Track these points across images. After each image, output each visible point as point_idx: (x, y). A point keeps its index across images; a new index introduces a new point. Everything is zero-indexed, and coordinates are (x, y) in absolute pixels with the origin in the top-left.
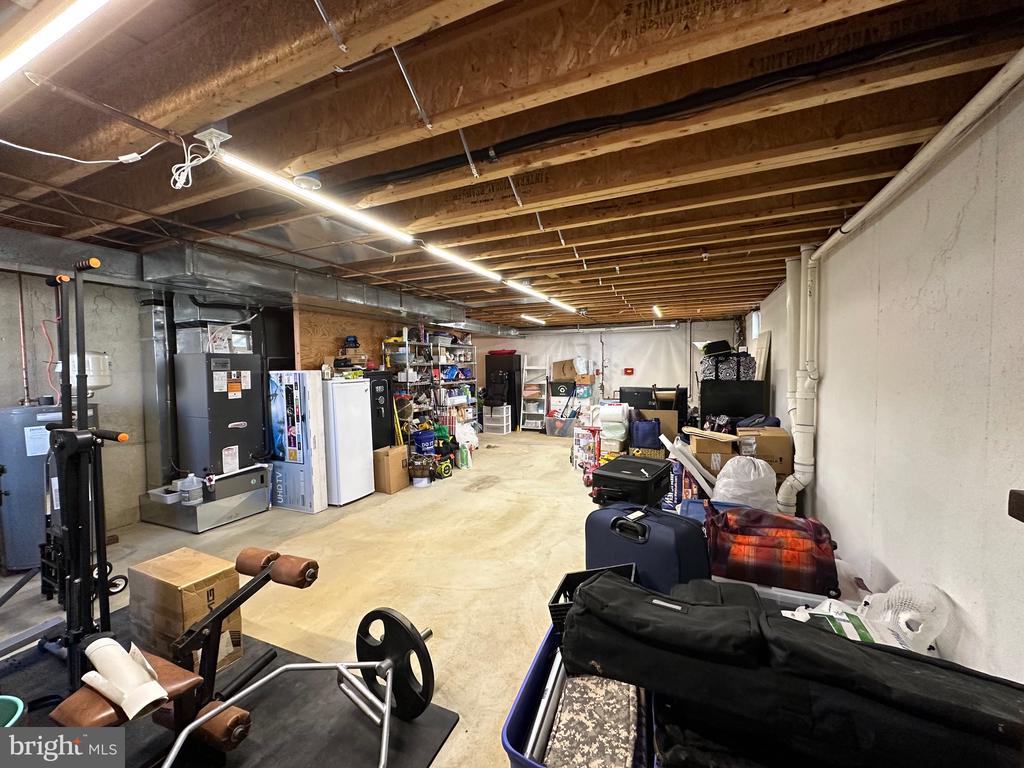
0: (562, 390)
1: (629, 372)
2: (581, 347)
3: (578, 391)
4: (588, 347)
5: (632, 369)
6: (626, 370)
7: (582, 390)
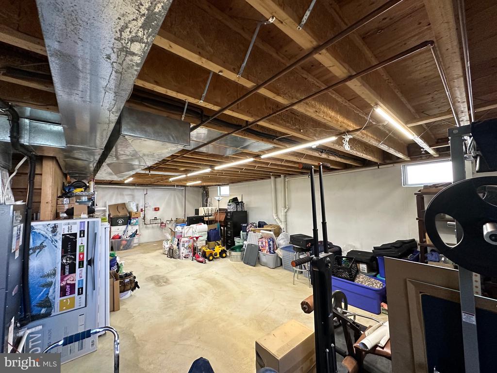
0: (120, 222)
1: (156, 209)
2: (129, 196)
3: (132, 221)
4: (133, 197)
5: (159, 208)
6: (155, 208)
7: (135, 221)
